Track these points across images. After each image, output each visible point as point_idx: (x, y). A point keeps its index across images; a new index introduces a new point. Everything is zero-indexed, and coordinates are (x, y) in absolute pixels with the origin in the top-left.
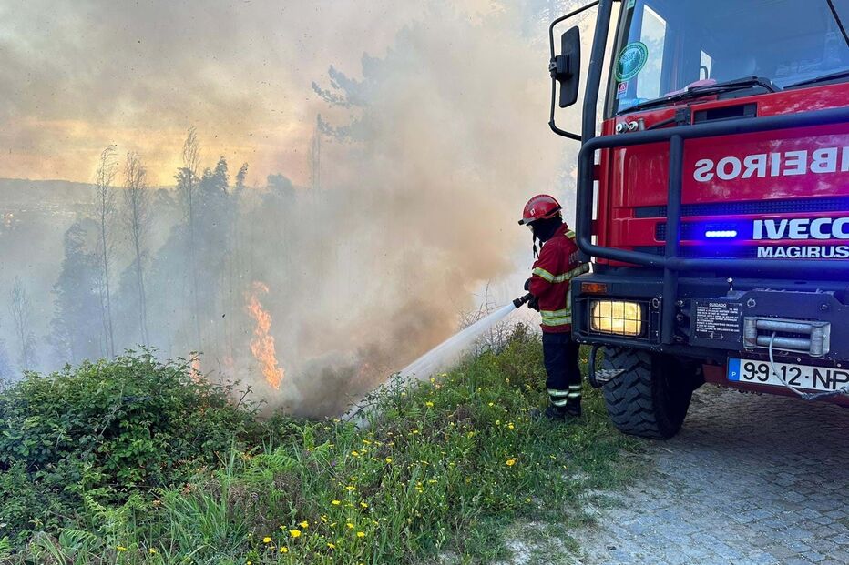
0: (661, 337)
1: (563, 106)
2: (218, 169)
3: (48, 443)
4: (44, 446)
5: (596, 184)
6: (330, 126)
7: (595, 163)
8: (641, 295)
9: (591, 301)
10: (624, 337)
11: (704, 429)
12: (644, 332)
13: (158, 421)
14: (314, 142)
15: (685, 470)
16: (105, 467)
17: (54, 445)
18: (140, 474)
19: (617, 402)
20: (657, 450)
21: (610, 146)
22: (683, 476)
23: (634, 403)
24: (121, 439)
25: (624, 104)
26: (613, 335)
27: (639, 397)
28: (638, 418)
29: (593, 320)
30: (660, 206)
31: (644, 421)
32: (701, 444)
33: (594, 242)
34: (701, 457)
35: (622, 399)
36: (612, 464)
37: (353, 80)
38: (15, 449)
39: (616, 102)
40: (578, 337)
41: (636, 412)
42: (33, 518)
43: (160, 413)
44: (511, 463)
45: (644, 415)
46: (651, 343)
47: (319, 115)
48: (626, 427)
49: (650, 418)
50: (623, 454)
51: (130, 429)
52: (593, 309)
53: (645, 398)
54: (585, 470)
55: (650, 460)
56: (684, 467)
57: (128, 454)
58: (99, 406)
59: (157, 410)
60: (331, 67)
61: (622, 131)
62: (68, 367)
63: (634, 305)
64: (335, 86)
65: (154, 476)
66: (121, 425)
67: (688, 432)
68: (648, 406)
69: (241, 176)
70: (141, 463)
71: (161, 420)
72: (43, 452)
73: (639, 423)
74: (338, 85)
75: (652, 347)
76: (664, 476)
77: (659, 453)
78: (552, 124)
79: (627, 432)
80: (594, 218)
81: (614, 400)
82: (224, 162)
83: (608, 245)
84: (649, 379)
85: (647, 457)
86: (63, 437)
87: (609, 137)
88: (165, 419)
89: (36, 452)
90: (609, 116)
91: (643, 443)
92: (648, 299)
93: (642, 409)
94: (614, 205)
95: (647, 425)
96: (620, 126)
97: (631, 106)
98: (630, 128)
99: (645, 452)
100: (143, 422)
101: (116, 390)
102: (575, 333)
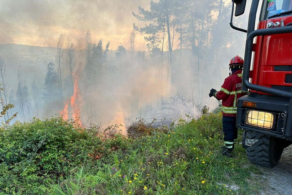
0: (285, 132)
1: (236, 16)
2: (99, 44)
3: (17, 154)
4: (15, 155)
5: (253, 53)
6: (138, 28)
7: (253, 43)
8: (275, 110)
9: (247, 110)
10: (263, 129)
11: (288, 162)
12: (274, 127)
13: (61, 145)
14: (132, 34)
15: (283, 186)
16: (38, 164)
17: (19, 155)
18: (52, 167)
19: (252, 151)
20: (268, 173)
21: (262, 35)
22: (282, 189)
23: (260, 153)
24: (46, 153)
25: (272, 13)
26: (257, 128)
27: (262, 150)
28: (261, 159)
29: (247, 119)
30: (289, 66)
31: (263, 161)
32: (288, 171)
33: (250, 81)
34: (289, 178)
35: (254, 150)
36: (248, 181)
37: (147, 11)
38: (4, 156)
39: (267, 12)
40: (239, 126)
41: (260, 157)
42: (5, 188)
43: (62, 142)
44: (203, 182)
45: (264, 158)
46: (278, 134)
47: (134, 23)
48: (255, 162)
49: (267, 160)
50: (253, 175)
51: (49, 149)
52: (248, 114)
53: (266, 151)
54: (236, 183)
55: (266, 179)
56: (282, 184)
57: (47, 160)
58: (37, 139)
59: (60, 141)
60: (139, 6)
61: (270, 27)
62: (34, 118)
63: (270, 115)
64: (140, 13)
65: (57, 169)
66: (46, 147)
67: (281, 164)
68: (267, 155)
69: (107, 46)
70: (52, 163)
71: (62, 145)
72: (15, 157)
73: (261, 161)
74: (142, 13)
75: (278, 136)
76: (273, 189)
77: (269, 175)
78: (231, 24)
79: (254, 163)
80: (251, 70)
81: (250, 150)
82: (101, 41)
83: (258, 84)
84: (268, 143)
85: (264, 177)
86: (22, 152)
87: (262, 30)
88: (63, 144)
89: (12, 157)
90: (262, 19)
91: (262, 170)
92: (279, 112)
93: (263, 156)
94: (262, 64)
95: (265, 163)
96: (269, 24)
97: (276, 14)
98: (275, 25)
99: (263, 174)
100: (54, 146)
101: (43, 134)
102: (238, 124)
